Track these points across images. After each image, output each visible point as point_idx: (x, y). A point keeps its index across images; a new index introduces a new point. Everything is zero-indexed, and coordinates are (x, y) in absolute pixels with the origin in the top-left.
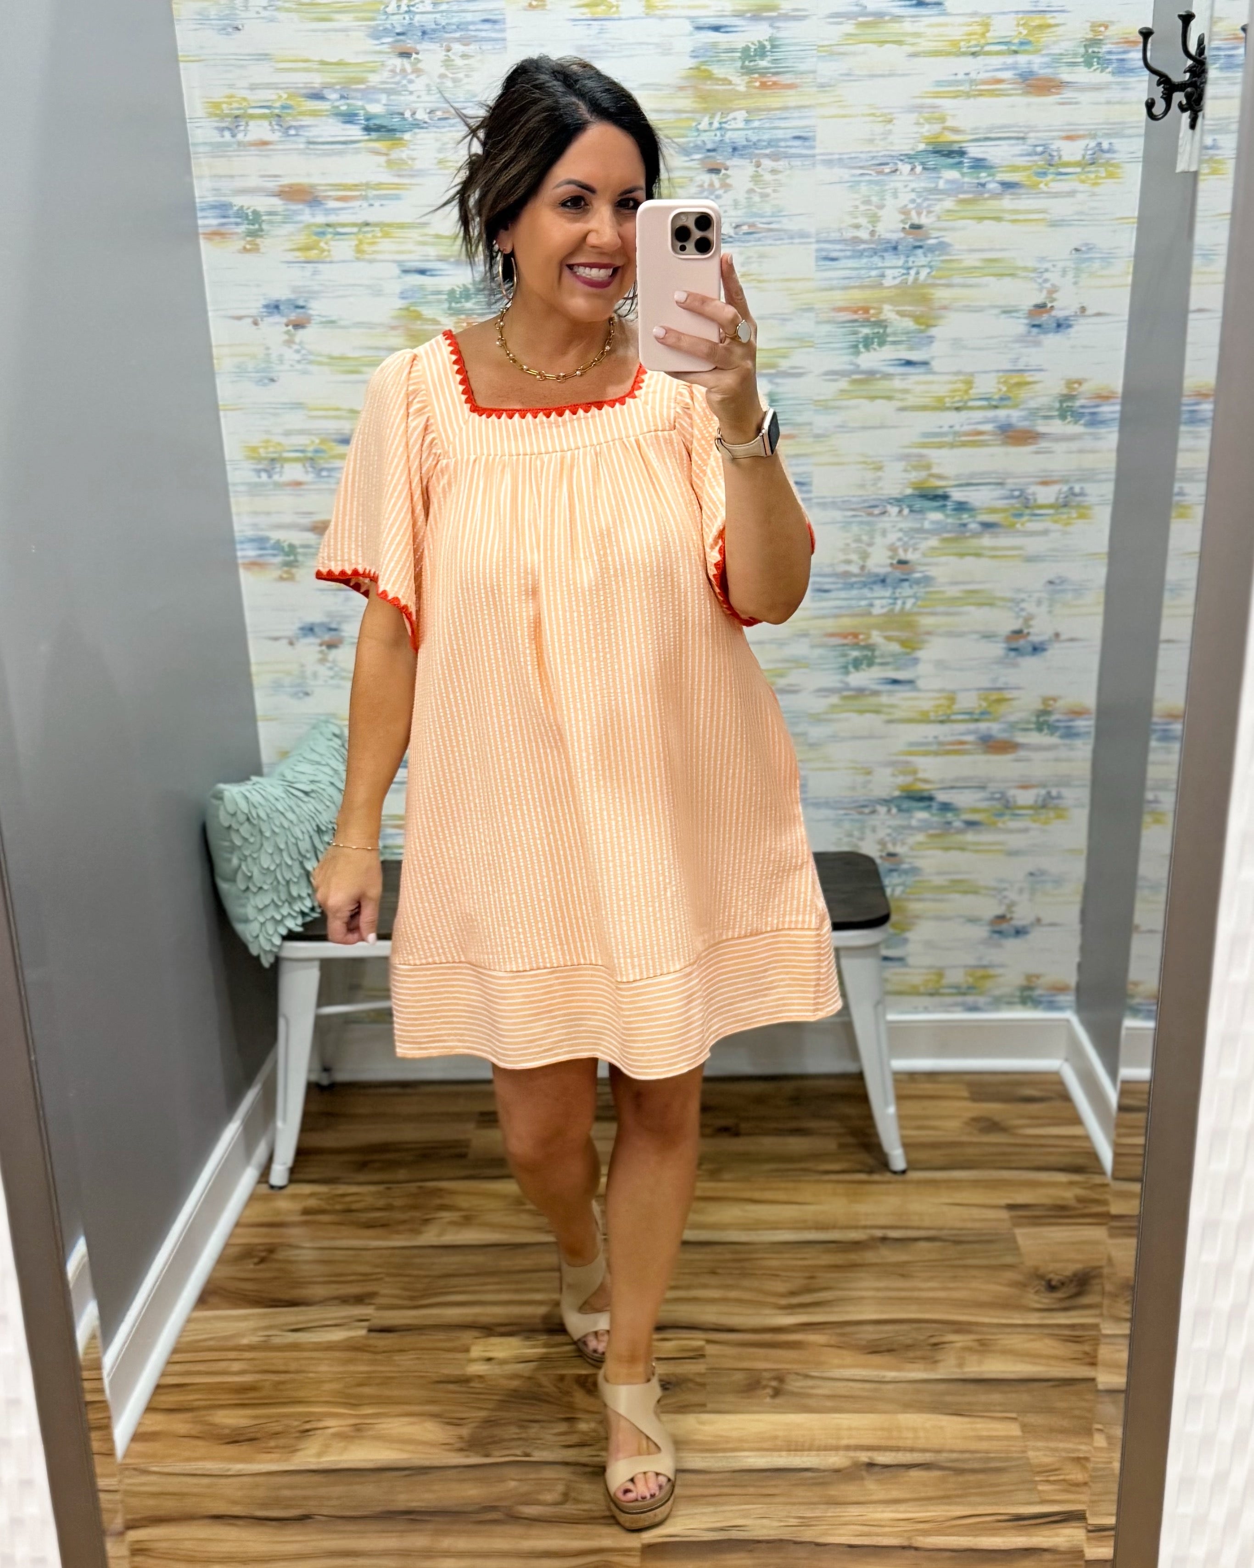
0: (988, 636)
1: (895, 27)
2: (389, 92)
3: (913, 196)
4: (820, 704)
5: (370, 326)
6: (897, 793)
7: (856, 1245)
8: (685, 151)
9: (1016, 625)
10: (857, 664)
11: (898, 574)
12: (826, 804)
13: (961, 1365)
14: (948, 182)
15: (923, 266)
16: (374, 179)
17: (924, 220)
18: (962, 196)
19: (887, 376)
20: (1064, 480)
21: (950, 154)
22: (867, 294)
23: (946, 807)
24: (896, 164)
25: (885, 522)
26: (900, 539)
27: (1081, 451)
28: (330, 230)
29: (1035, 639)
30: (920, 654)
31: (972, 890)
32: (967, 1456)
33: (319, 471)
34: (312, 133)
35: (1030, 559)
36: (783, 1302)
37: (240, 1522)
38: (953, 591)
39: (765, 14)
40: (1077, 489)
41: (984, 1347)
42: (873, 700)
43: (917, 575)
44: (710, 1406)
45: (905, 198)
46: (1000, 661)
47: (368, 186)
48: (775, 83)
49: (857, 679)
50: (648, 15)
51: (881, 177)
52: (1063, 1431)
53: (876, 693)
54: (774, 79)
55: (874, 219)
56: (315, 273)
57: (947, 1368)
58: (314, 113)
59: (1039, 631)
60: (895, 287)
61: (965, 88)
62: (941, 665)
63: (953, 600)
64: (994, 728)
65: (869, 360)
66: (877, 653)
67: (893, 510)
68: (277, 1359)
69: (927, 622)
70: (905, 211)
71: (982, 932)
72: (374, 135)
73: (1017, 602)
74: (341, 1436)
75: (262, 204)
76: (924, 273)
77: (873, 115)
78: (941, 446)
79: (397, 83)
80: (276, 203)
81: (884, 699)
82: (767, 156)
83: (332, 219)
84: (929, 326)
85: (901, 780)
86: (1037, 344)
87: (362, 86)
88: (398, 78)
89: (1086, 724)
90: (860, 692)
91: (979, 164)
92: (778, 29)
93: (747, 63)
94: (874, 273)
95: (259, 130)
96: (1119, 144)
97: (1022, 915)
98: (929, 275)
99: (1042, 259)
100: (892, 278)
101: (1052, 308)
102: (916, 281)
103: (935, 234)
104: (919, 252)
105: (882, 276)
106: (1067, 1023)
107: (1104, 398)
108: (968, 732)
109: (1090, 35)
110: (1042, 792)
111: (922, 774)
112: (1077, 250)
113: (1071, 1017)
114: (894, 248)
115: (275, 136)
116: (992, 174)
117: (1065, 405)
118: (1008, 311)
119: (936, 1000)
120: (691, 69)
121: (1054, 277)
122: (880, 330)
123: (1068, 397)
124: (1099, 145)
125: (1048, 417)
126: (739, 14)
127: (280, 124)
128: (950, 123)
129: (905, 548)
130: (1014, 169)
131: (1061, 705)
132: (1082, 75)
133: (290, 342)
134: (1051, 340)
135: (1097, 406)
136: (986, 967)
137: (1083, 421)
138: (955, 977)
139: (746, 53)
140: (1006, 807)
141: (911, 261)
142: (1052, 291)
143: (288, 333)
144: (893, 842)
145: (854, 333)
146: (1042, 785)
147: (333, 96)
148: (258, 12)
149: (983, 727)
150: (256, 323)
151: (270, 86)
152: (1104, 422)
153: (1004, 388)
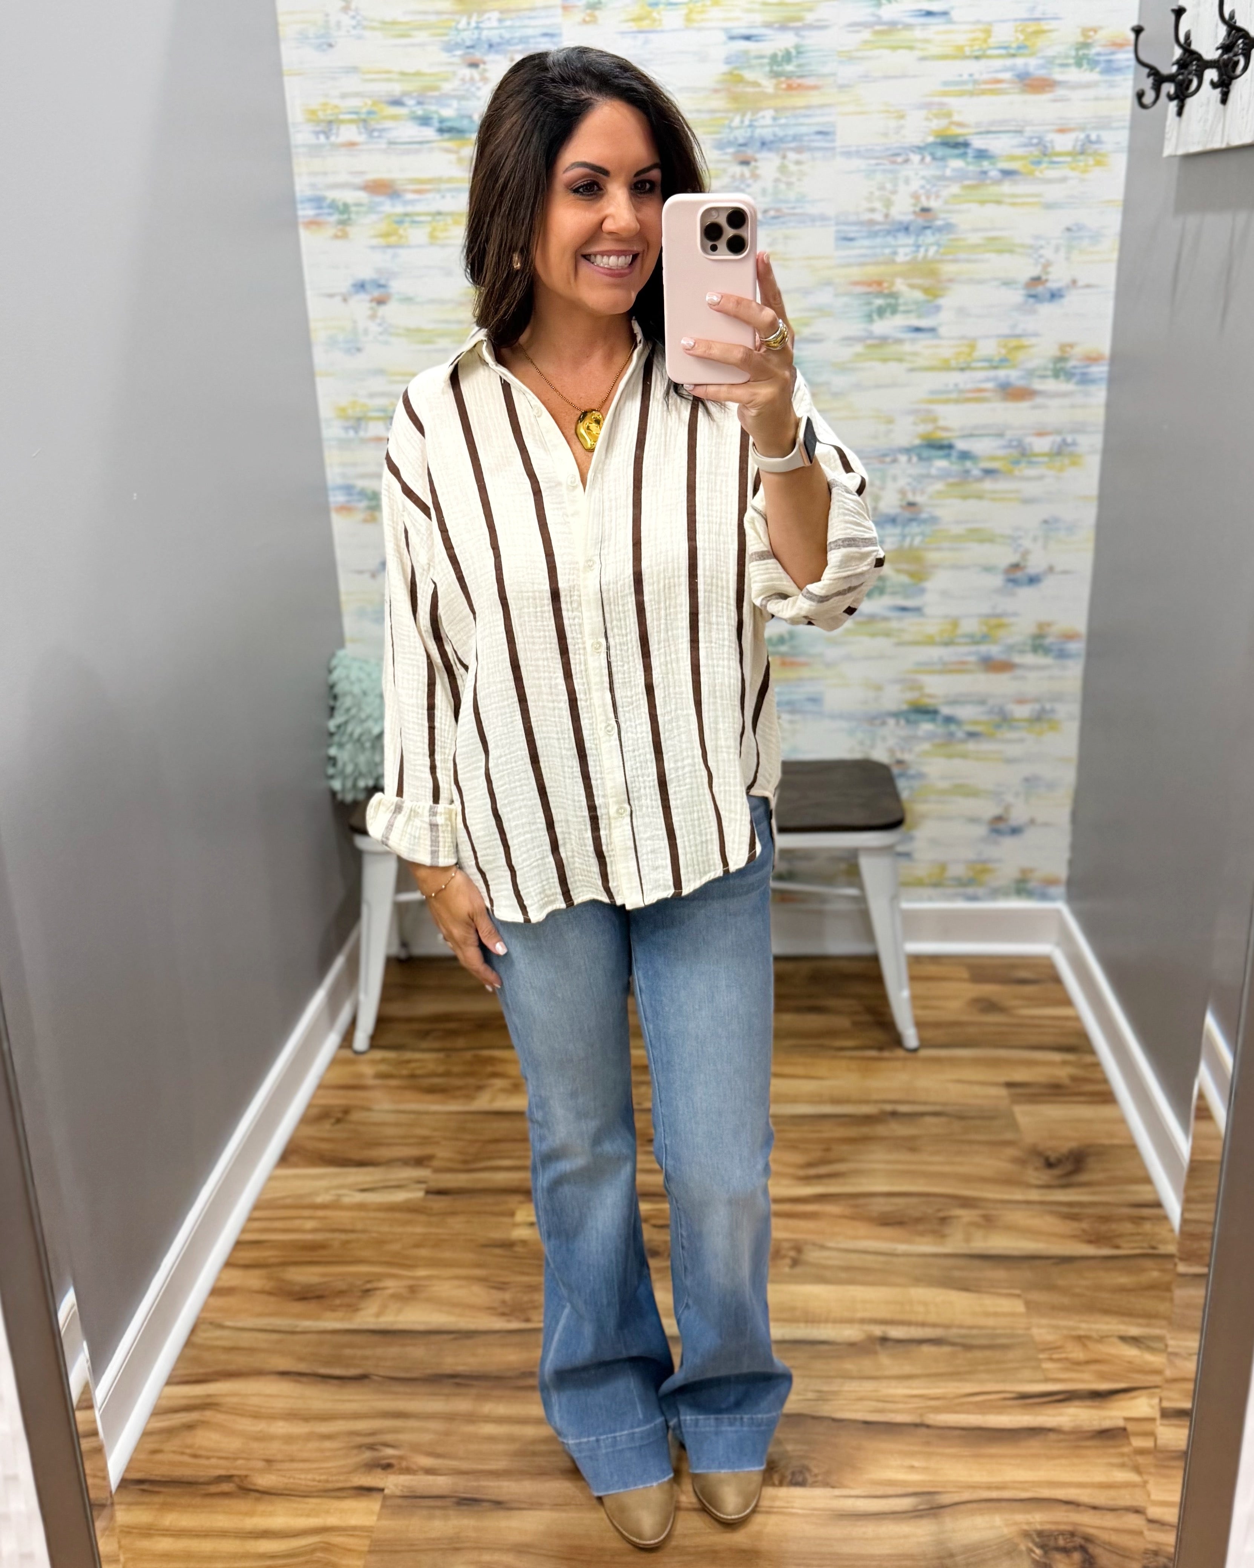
0: (988, 569)
1: (906, 35)
2: (460, 98)
3: (923, 182)
5: (442, 302)
6: (904, 707)
7: (868, 1119)
8: (720, 146)
9: (1014, 558)
11: (907, 514)
12: (841, 716)
13: (968, 1240)
14: (954, 170)
15: (932, 244)
16: (446, 174)
17: (933, 204)
18: (967, 182)
19: (899, 341)
20: (1058, 432)
21: (956, 145)
22: (882, 269)
23: (949, 720)
24: (907, 155)
25: (894, 470)
26: (909, 484)
27: (1073, 406)
28: (408, 219)
29: (1032, 570)
30: (928, 585)
31: (972, 793)
32: (975, 1331)
34: (392, 135)
35: (1027, 501)
36: (802, 1173)
37: (304, 1379)
38: (957, 530)
39: (792, 25)
40: (1069, 439)
41: (989, 1223)
42: (884, 624)
43: (924, 516)
45: (915, 185)
46: (1001, 591)
47: (440, 180)
48: (800, 87)
49: (869, 606)
50: (687, 29)
51: (893, 167)
52: (1064, 1309)
53: (885, 619)
54: (799, 81)
55: (888, 203)
56: (394, 256)
57: (955, 1243)
58: (395, 118)
59: (1035, 564)
60: (908, 263)
61: (970, 87)
62: (945, 594)
63: (958, 538)
64: (994, 650)
65: (881, 327)
66: (888, 583)
67: (903, 458)
68: (344, 1218)
69: (933, 556)
70: (916, 196)
71: (981, 830)
72: (446, 136)
73: (1014, 539)
74: (396, 1297)
75: (350, 196)
76: (932, 251)
77: (888, 112)
78: (947, 401)
79: (467, 90)
80: (363, 196)
81: (894, 625)
82: (792, 149)
83: (409, 209)
84: (936, 296)
85: (910, 696)
86: (1033, 312)
87: (436, 93)
88: (467, 86)
89: (1078, 647)
90: (872, 617)
91: (982, 155)
92: (803, 37)
93: (775, 68)
94: (887, 251)
95: (349, 133)
96: (1105, 135)
97: (1018, 816)
98: (937, 252)
99: (1037, 237)
100: (903, 256)
101: (1047, 281)
102: (925, 257)
103: (942, 215)
104: (928, 232)
105: (895, 253)
106: (1058, 912)
107: (1092, 359)
108: (969, 654)
109: (1081, 39)
110: (1037, 707)
111: (928, 690)
112: (1069, 229)
113: (1062, 907)
114: (906, 229)
115: (362, 138)
116: (993, 164)
117: (1059, 365)
118: (1007, 283)
119: (939, 891)
120: (724, 74)
121: (1048, 253)
122: (892, 301)
123: (1062, 359)
124: (1088, 137)
125: (1043, 377)
126: (768, 25)
127: (366, 128)
128: (956, 118)
129: (914, 492)
130: (1012, 158)
131: (1055, 629)
132: (1073, 75)
133: (373, 317)
134: (1046, 309)
135: (1087, 366)
136: (985, 862)
137: (1074, 380)
138: (957, 870)
139: (774, 59)
140: (1004, 720)
141: (921, 240)
142: (1047, 265)
143: (372, 308)
144: (902, 750)
145: (869, 304)
146: (1037, 700)
147: (411, 102)
148: (348, 31)
149: (984, 649)
150: (345, 300)
151: (357, 95)
152: (1093, 381)
153: (1003, 351)
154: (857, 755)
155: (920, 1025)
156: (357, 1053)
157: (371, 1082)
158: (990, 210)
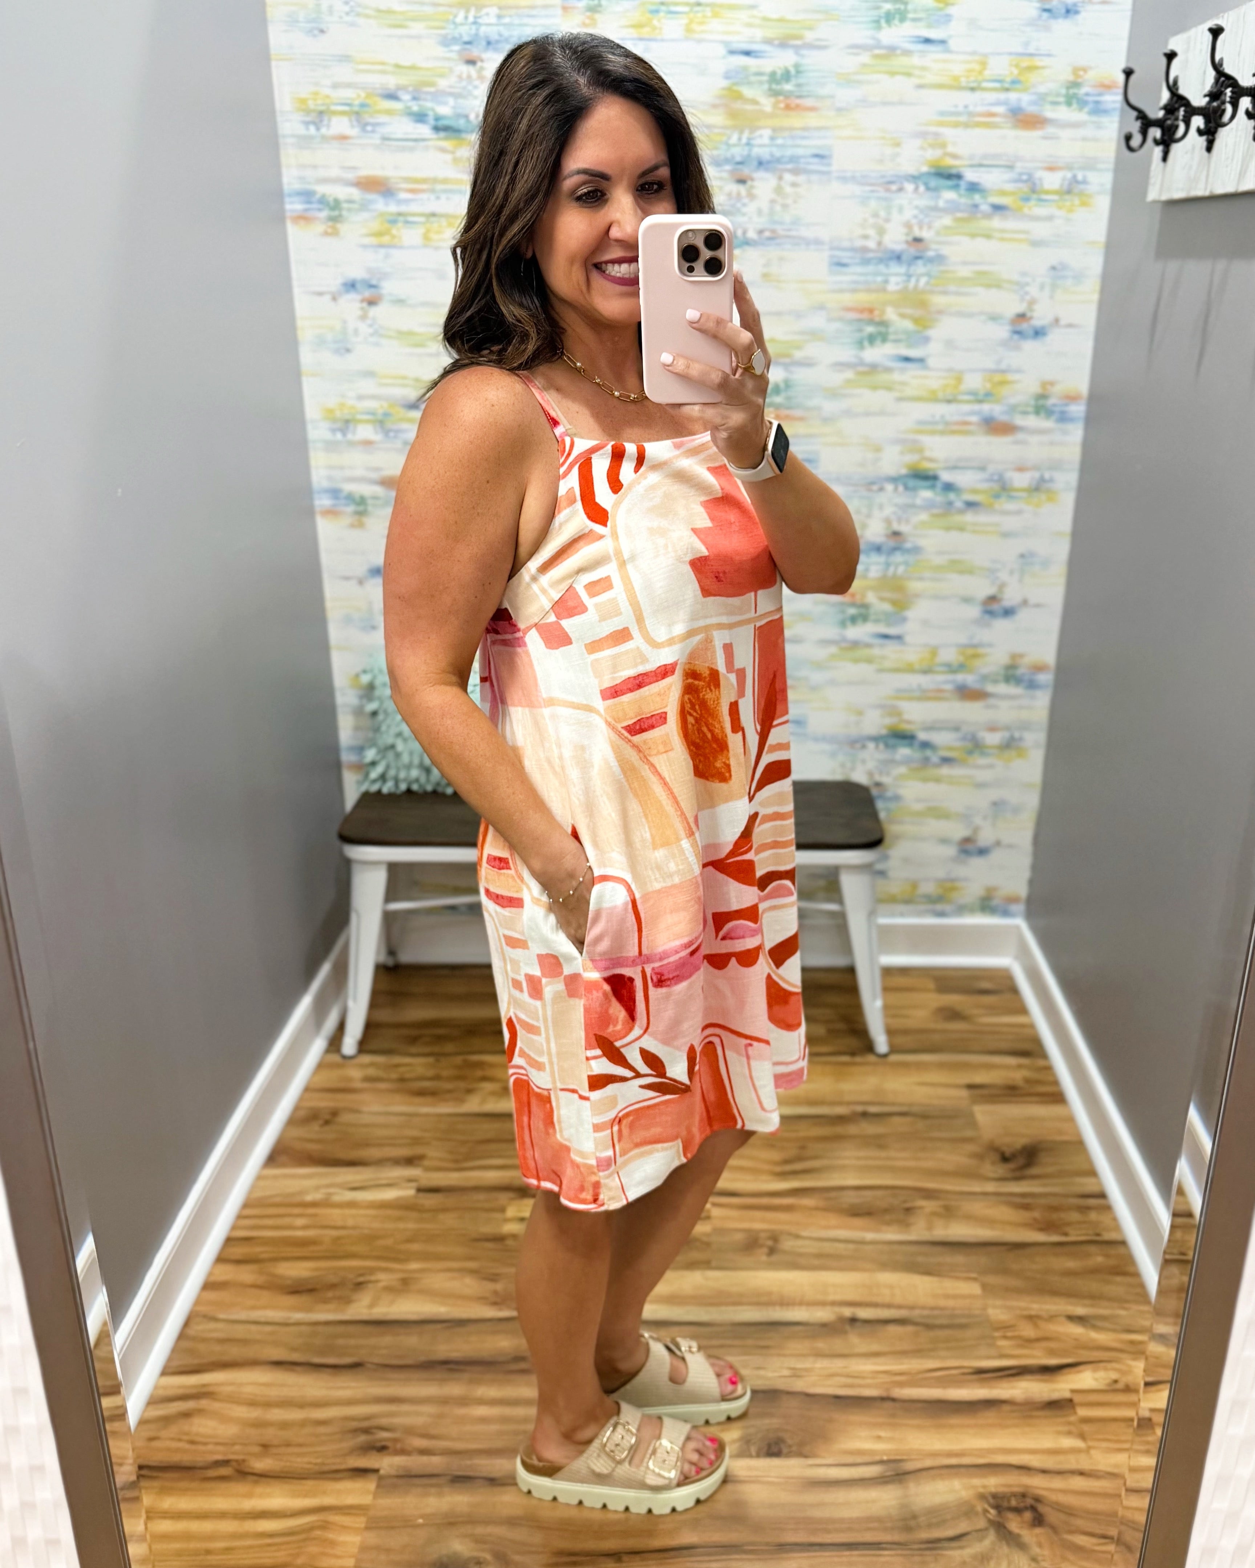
0: (967, 600)
1: (904, 61)
2: (457, 96)
3: (915, 212)
4: (822, 653)
5: (435, 305)
6: (884, 732)
7: (841, 1119)
8: (717, 163)
9: (991, 591)
10: (854, 620)
11: (892, 543)
12: (824, 739)
13: (930, 1228)
14: (947, 201)
15: (923, 275)
16: (441, 174)
17: (925, 234)
18: (959, 215)
19: (888, 370)
20: (1036, 468)
22: (873, 296)
23: (925, 745)
24: (901, 183)
25: (881, 498)
26: (894, 513)
27: (1052, 443)
28: (401, 219)
29: (1007, 603)
30: (910, 614)
31: (944, 815)
32: (936, 1312)
33: (386, 432)
34: (387, 130)
35: (1006, 535)
36: (778, 1169)
38: (939, 560)
39: (792, 42)
40: (1047, 476)
41: (949, 1213)
42: (866, 652)
43: (908, 545)
44: (714, 1264)
45: (909, 214)
46: (977, 622)
47: (435, 180)
48: (798, 107)
49: (854, 632)
50: (687, 39)
51: (887, 195)
52: (1019, 1292)
53: (868, 646)
54: (798, 101)
55: (881, 231)
56: (387, 256)
57: (918, 1231)
58: (389, 112)
59: (1010, 597)
60: (899, 292)
61: (963, 119)
62: (925, 623)
63: (939, 568)
64: (969, 679)
65: (872, 354)
66: (872, 611)
67: (889, 487)
68: (335, 1215)
69: (915, 586)
70: (908, 226)
71: (951, 851)
72: (442, 134)
73: (991, 571)
74: (389, 1289)
75: (341, 192)
76: (923, 281)
77: (884, 138)
78: (933, 433)
79: (464, 88)
80: (355, 193)
81: (876, 652)
82: (789, 171)
83: (403, 208)
84: (926, 327)
85: (888, 721)
86: (1018, 348)
87: (432, 89)
88: (464, 83)
89: (1046, 678)
90: (855, 645)
91: (974, 188)
92: (803, 56)
93: (774, 86)
94: (879, 279)
95: (340, 125)
96: (1092, 177)
97: (985, 837)
98: (927, 283)
99: (1024, 274)
100: (894, 284)
101: (1031, 318)
102: (916, 287)
103: (934, 246)
104: (920, 262)
105: (886, 282)
106: (1018, 928)
107: (1072, 398)
108: (947, 682)
109: (1071, 78)
110: (1006, 734)
111: (906, 717)
112: (1054, 268)
113: (1020, 923)
114: (898, 257)
115: (354, 132)
116: (984, 197)
117: (1041, 402)
118: (994, 318)
119: (910, 907)
120: (724, 89)
121: (1033, 291)
122: (882, 329)
123: (1043, 396)
124: (1075, 177)
125: (1025, 413)
126: (768, 41)
127: (358, 121)
128: (950, 149)
129: (899, 520)
130: (1003, 193)
131: (1027, 661)
132: (1063, 113)
133: (364, 317)
134: (1029, 346)
135: (1066, 405)
136: (953, 880)
137: (1054, 418)
138: (928, 888)
139: (773, 77)
140: (975, 746)
141: (912, 269)
142: (1032, 303)
143: (362, 309)
144: (881, 773)
145: (860, 330)
146: (1007, 728)
147: (406, 97)
148: (341, 17)
149: (960, 677)
150: (334, 299)
151: (348, 85)
152: (1071, 420)
153: (988, 386)
154: (838, 776)
155: (890, 1032)
156: (345, 1057)
157: (358, 1085)
158: (980, 243)
